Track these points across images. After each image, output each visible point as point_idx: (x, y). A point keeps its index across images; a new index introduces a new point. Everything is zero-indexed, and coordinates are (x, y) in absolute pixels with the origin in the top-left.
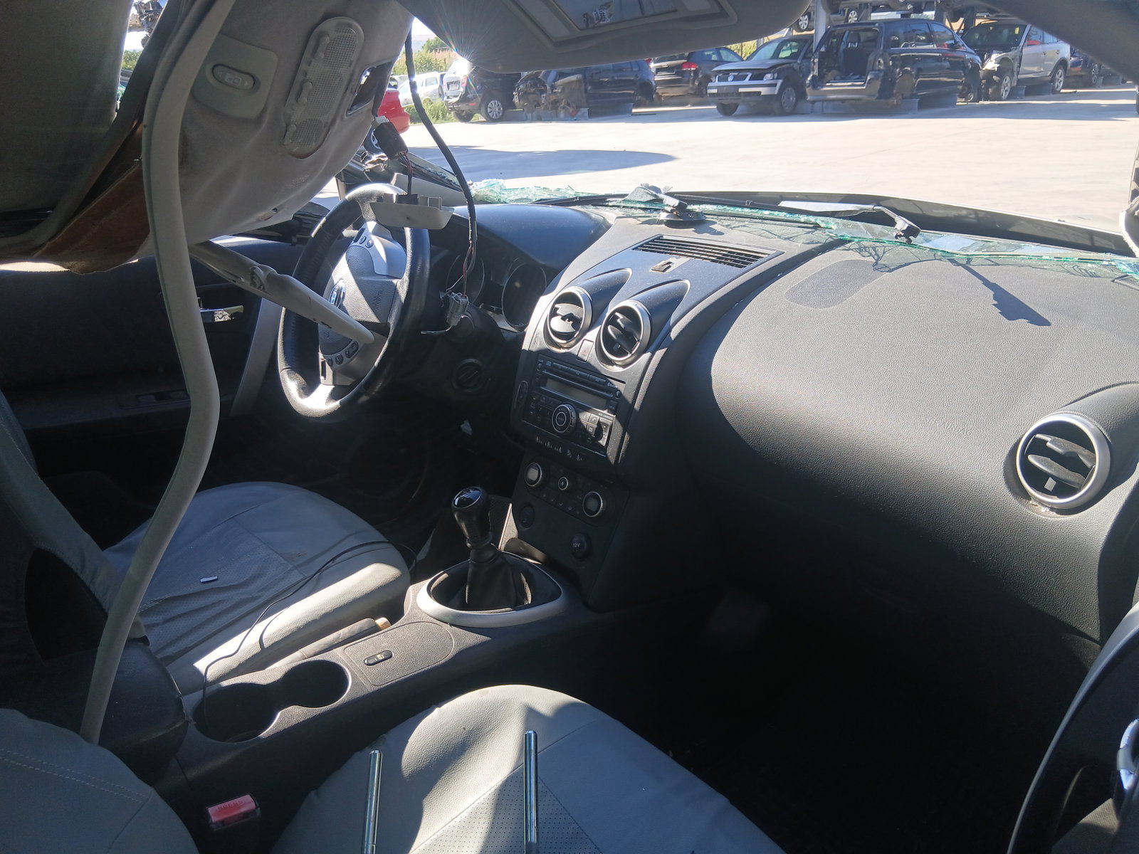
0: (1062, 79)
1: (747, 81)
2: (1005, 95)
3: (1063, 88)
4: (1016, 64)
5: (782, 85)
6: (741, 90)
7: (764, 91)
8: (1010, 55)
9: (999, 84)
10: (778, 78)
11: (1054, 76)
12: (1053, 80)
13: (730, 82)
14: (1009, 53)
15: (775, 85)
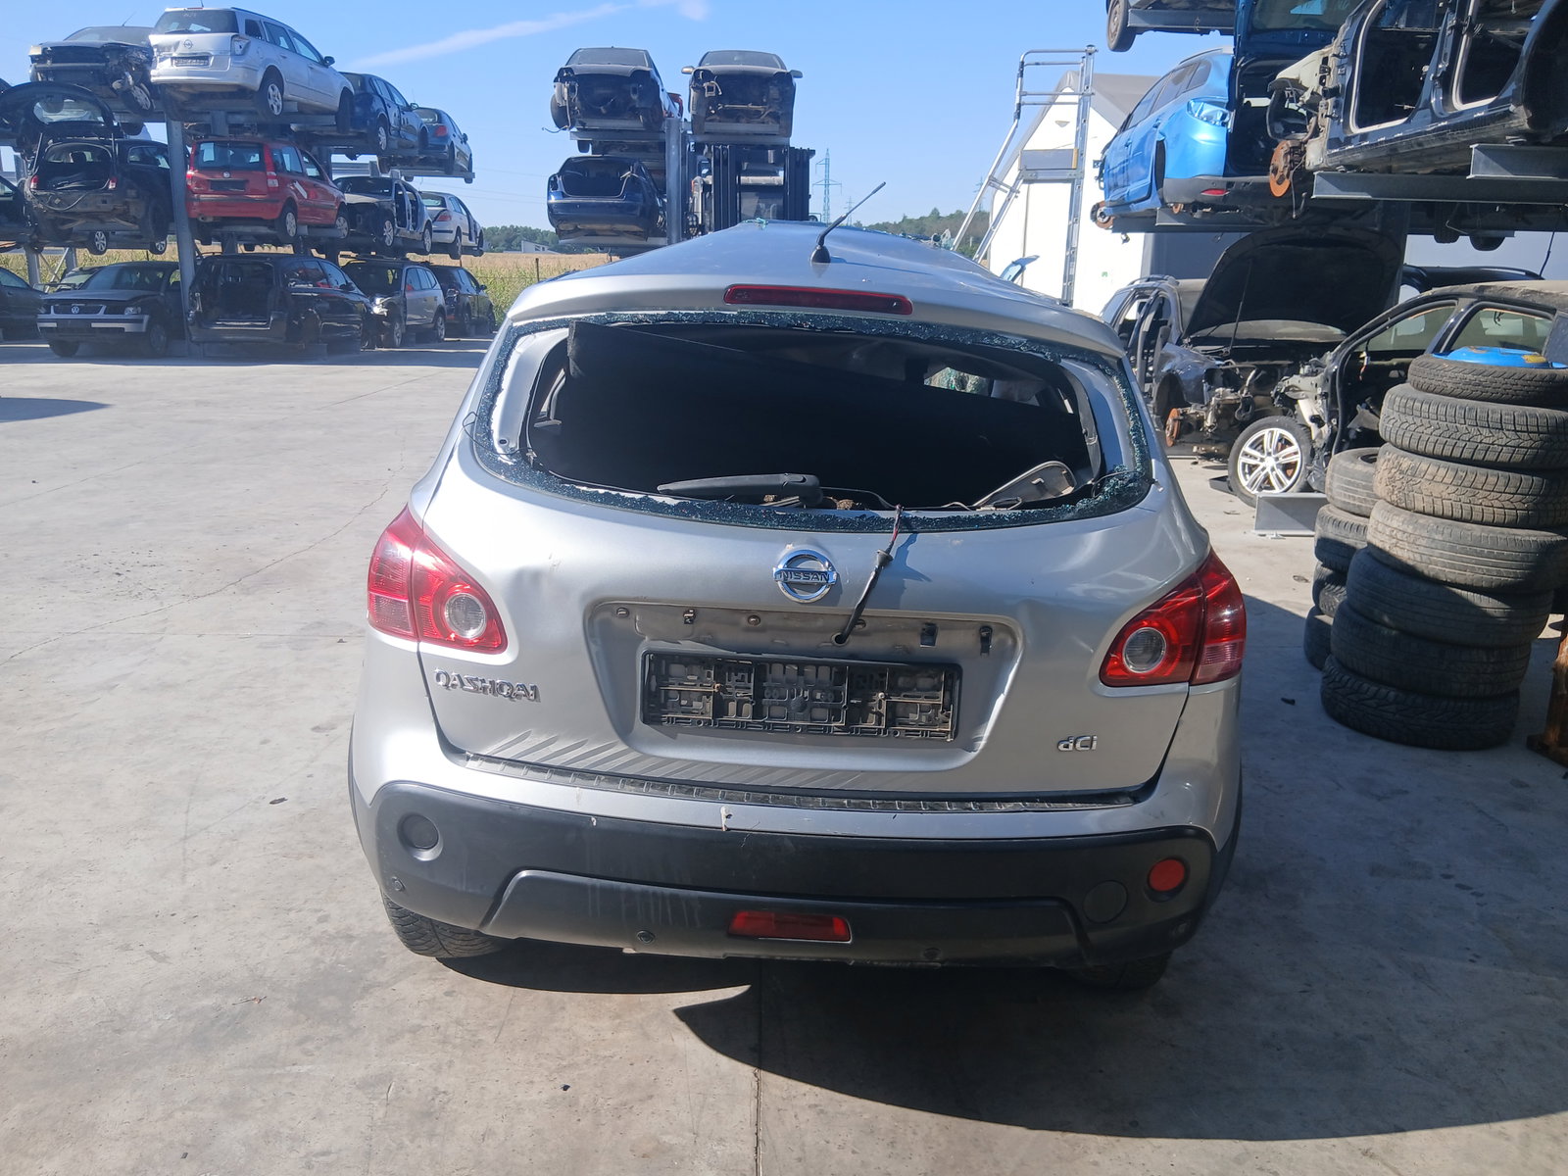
0: (443, 326)
1: (101, 314)
2: (398, 341)
3: (446, 336)
4: (402, 309)
5: (149, 321)
6: (94, 325)
7: (127, 327)
8: (396, 299)
9: (391, 330)
10: (142, 313)
11: (436, 324)
12: (436, 328)
13: (75, 314)
14: (394, 298)
15: (141, 321)
